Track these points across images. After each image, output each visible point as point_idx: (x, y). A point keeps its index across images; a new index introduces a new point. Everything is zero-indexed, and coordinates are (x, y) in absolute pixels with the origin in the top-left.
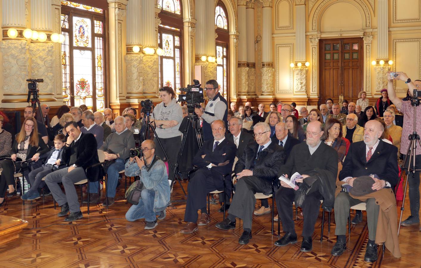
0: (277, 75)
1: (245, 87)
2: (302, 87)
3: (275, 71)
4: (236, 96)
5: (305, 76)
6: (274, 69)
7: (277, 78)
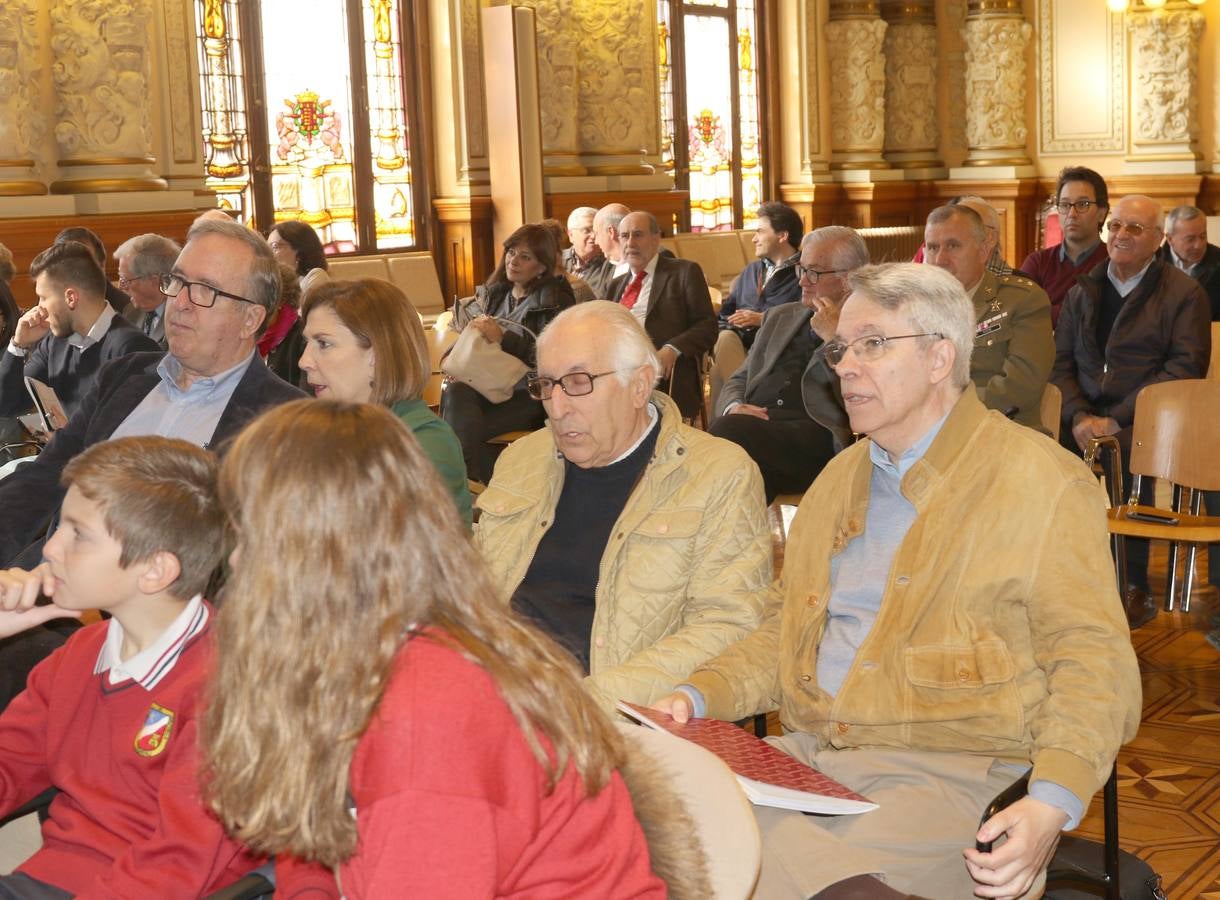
0: (1045, 55)
1: (865, 126)
2: (1168, 118)
3: (1035, 37)
4: (815, 173)
5: (1184, 57)
6: (1026, 28)
7: (1046, 75)
